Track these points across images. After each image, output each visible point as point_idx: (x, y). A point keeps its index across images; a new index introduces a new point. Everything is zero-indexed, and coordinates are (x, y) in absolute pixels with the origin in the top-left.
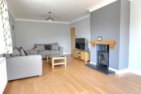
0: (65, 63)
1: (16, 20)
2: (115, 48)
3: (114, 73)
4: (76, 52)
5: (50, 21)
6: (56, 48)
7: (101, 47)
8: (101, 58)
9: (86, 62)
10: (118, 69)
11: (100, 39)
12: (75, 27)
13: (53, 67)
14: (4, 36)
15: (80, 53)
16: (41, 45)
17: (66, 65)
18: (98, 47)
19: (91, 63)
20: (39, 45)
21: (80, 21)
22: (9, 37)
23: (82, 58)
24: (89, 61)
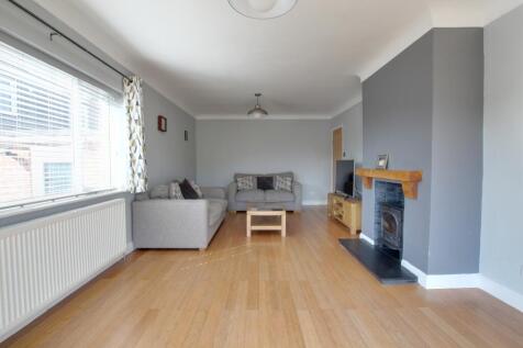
0: (282, 228)
1: (199, 118)
2: (419, 197)
3: (412, 279)
4: (335, 202)
5: (257, 115)
6: (283, 186)
7: (393, 190)
8: (387, 225)
9: (353, 232)
10: (426, 271)
11: (382, 163)
12: (340, 129)
13: (249, 234)
14: (131, 155)
15: (340, 205)
16: (246, 175)
17: (284, 234)
18: (383, 190)
19: (362, 236)
20: (243, 176)
21: (347, 111)
22: (140, 157)
23: (344, 221)
24: (359, 232)
